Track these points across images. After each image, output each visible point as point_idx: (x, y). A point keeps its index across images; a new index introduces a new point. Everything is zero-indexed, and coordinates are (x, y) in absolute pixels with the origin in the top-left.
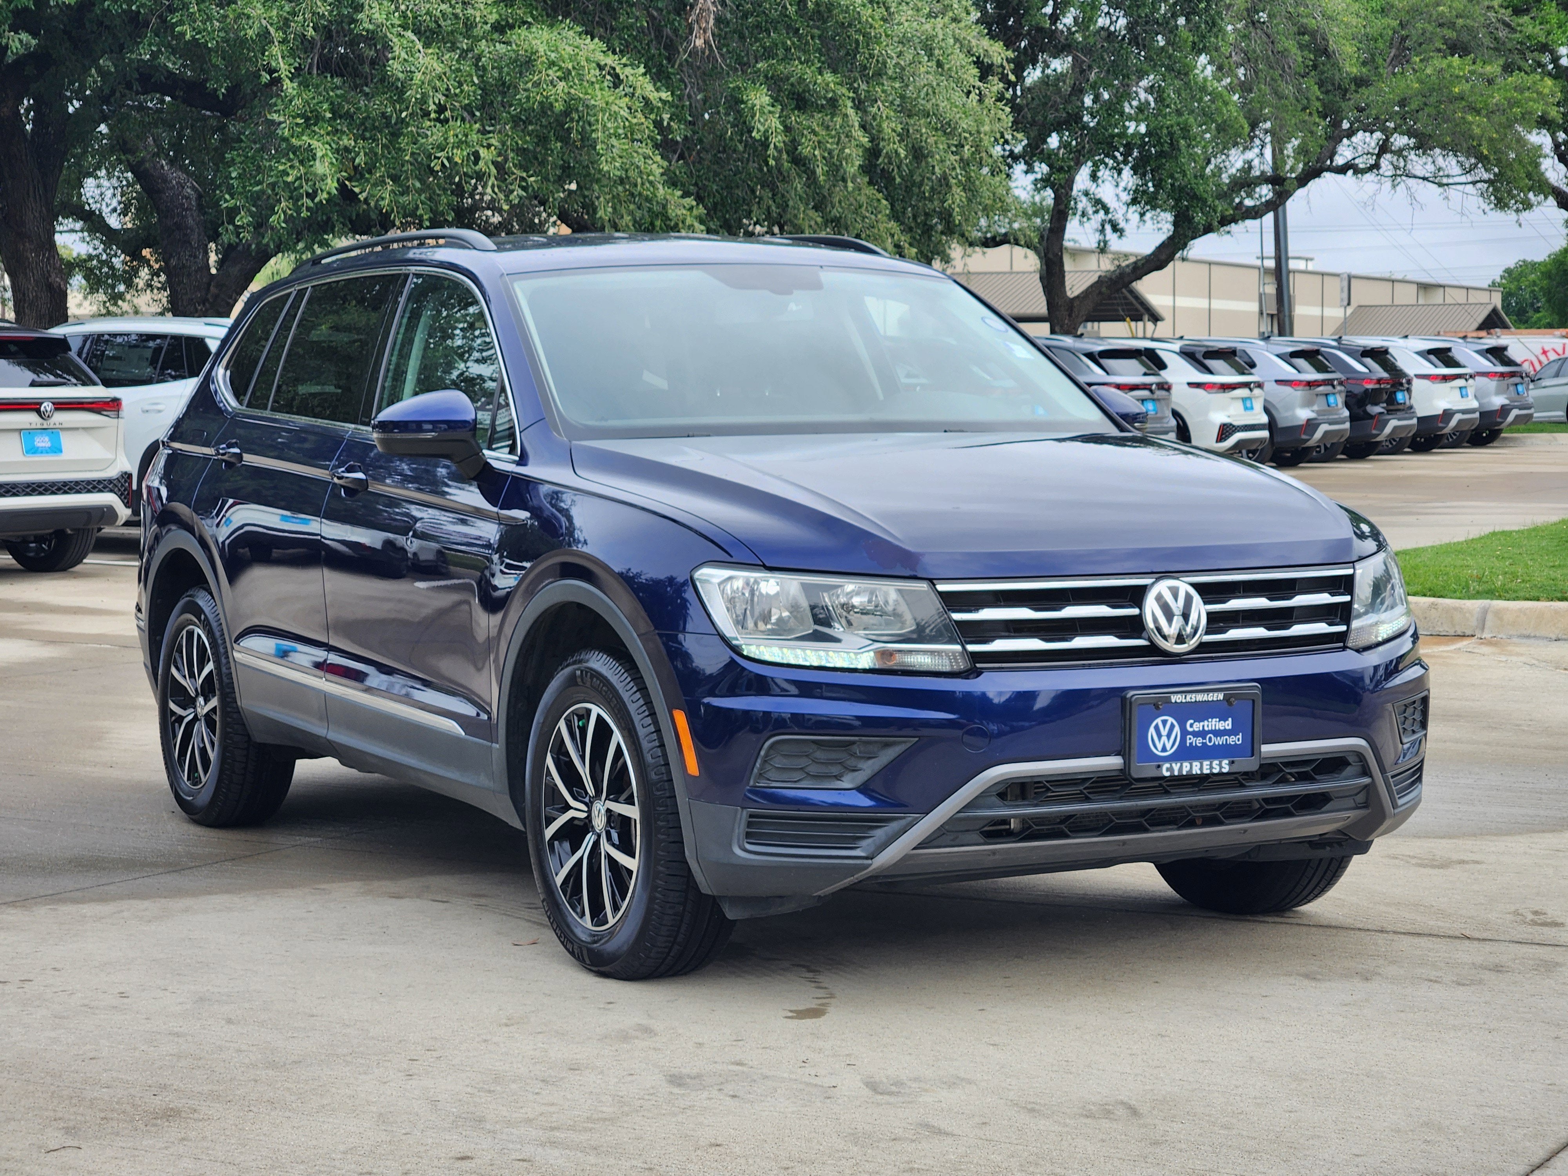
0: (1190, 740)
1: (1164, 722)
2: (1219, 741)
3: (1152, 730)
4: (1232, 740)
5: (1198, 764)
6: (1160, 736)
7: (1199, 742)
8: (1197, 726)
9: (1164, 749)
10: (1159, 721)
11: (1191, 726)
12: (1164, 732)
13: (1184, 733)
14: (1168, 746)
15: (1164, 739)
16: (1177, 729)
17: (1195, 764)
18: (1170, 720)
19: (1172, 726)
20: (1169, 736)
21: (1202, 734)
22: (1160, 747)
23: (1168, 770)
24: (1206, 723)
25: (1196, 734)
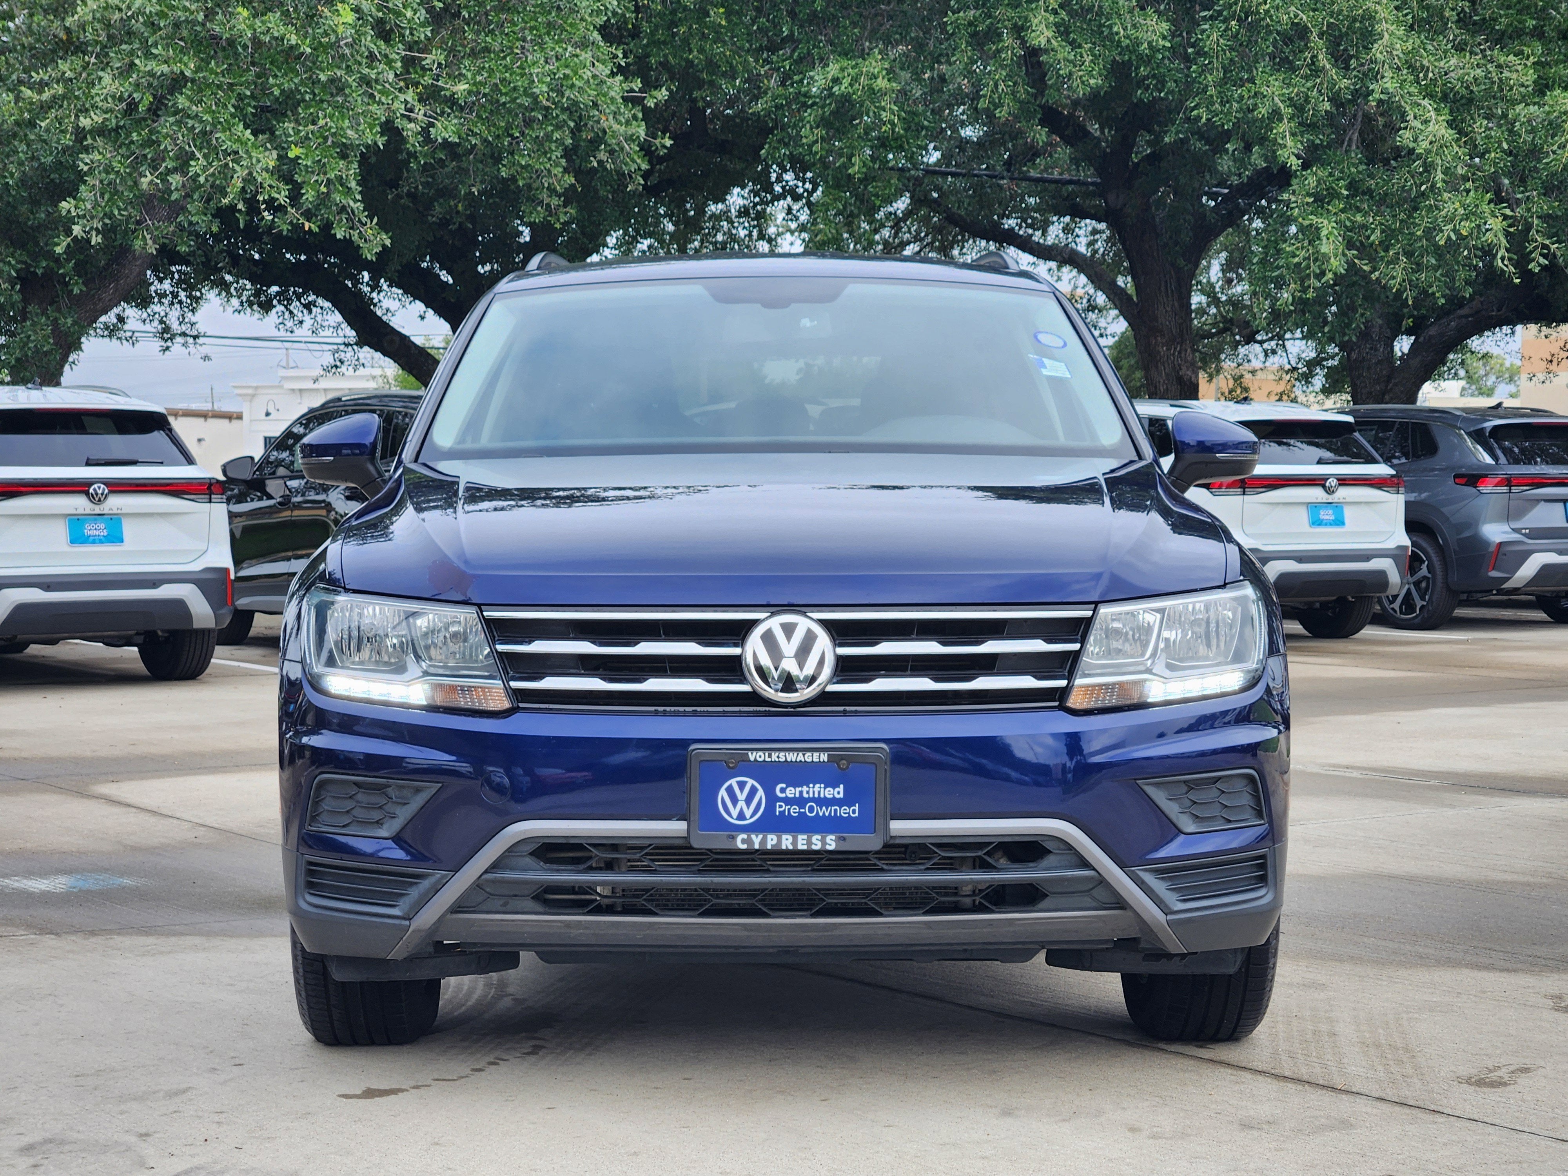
0: (780, 808)
1: (742, 785)
2: (824, 811)
3: (723, 793)
4: (844, 811)
5: (790, 838)
6: (735, 800)
7: (794, 810)
8: (791, 792)
9: (741, 816)
10: (733, 782)
11: (783, 790)
12: (742, 796)
13: (772, 799)
14: (748, 813)
15: (741, 804)
16: (761, 793)
17: (784, 837)
18: (750, 782)
19: (753, 791)
20: (748, 801)
21: (800, 801)
22: (735, 813)
23: (743, 841)
24: (805, 789)
25: (788, 801)
